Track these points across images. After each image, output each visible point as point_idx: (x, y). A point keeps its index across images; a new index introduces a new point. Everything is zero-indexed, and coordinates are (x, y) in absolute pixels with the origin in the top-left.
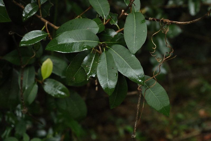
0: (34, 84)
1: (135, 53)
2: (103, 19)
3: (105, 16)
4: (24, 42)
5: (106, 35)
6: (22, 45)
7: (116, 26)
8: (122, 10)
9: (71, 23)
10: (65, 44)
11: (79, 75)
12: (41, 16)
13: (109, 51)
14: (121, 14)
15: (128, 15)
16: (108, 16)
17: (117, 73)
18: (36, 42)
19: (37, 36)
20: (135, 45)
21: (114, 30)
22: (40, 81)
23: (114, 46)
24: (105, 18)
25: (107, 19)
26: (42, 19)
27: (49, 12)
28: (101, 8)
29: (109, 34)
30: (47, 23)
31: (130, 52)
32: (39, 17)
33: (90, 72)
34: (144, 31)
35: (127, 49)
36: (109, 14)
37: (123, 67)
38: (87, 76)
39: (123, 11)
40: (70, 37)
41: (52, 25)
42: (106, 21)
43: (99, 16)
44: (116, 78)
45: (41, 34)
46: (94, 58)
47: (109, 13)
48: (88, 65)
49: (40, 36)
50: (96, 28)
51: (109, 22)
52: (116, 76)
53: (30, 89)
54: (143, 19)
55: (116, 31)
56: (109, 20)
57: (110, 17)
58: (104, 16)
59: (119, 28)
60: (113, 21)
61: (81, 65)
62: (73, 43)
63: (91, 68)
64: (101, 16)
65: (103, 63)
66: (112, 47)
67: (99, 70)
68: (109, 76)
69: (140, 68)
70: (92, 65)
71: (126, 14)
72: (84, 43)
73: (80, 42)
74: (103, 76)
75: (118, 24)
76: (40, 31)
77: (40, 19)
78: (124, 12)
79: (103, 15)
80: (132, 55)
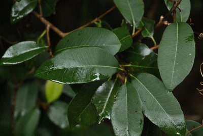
0: (34, 109)
1: (172, 89)
2: (132, 27)
3: (136, 22)
4: (7, 60)
5: (135, 53)
6: (4, 63)
7: (151, 39)
8: (160, 16)
9: (79, 35)
10: (65, 69)
11: (88, 114)
12: (41, 15)
13: (133, 82)
14: (159, 23)
15: (169, 24)
16: (140, 22)
17: (143, 119)
18: (25, 60)
19: (28, 51)
20: (174, 76)
21: (147, 45)
22: (44, 105)
23: (141, 75)
24: (135, 25)
25: (138, 27)
26: (43, 20)
27: (54, 9)
28: (131, 9)
29: (139, 51)
30: (49, 26)
31: (165, 87)
32: (38, 16)
33: (105, 111)
34: (190, 55)
35: (161, 82)
36: (142, 20)
37: (152, 110)
38: (99, 117)
39: (162, 17)
40: (73, 60)
41: (56, 30)
42: (136, 30)
43: (127, 23)
44: (140, 128)
45: (34, 47)
46: (112, 88)
47: (141, 18)
48: (102, 100)
49: (32, 51)
50: (117, 44)
51: (140, 32)
52: (141, 124)
53: (28, 116)
54: (190, 35)
55: (150, 47)
56: (140, 29)
57: (143, 25)
58: (134, 22)
59: (155, 43)
60: (148, 31)
61: (91, 100)
62: (77, 68)
63: (105, 104)
64: (130, 22)
65: (121, 102)
66: (139, 76)
67: (114, 112)
68: (129, 124)
69: (180, 114)
70: (109, 100)
71: (166, 23)
72: (93, 69)
73: (87, 68)
74: (121, 122)
75: (153, 37)
76: (33, 42)
77: (39, 20)
78: (164, 20)
79: (132, 21)
80: (169, 92)
